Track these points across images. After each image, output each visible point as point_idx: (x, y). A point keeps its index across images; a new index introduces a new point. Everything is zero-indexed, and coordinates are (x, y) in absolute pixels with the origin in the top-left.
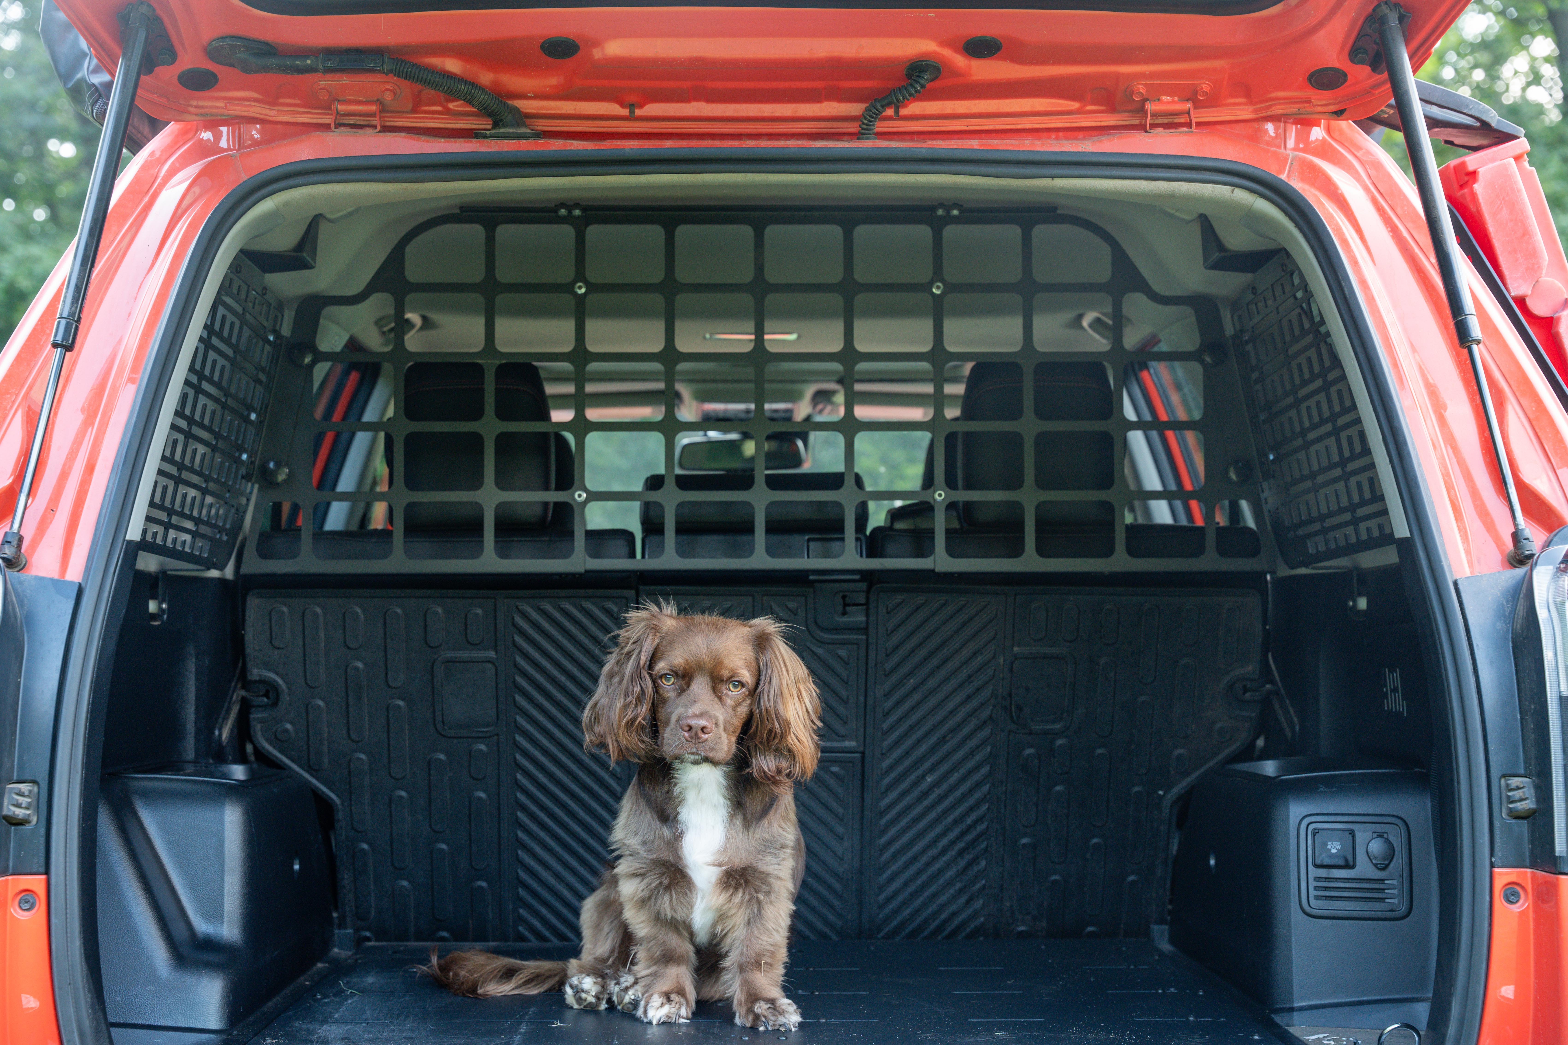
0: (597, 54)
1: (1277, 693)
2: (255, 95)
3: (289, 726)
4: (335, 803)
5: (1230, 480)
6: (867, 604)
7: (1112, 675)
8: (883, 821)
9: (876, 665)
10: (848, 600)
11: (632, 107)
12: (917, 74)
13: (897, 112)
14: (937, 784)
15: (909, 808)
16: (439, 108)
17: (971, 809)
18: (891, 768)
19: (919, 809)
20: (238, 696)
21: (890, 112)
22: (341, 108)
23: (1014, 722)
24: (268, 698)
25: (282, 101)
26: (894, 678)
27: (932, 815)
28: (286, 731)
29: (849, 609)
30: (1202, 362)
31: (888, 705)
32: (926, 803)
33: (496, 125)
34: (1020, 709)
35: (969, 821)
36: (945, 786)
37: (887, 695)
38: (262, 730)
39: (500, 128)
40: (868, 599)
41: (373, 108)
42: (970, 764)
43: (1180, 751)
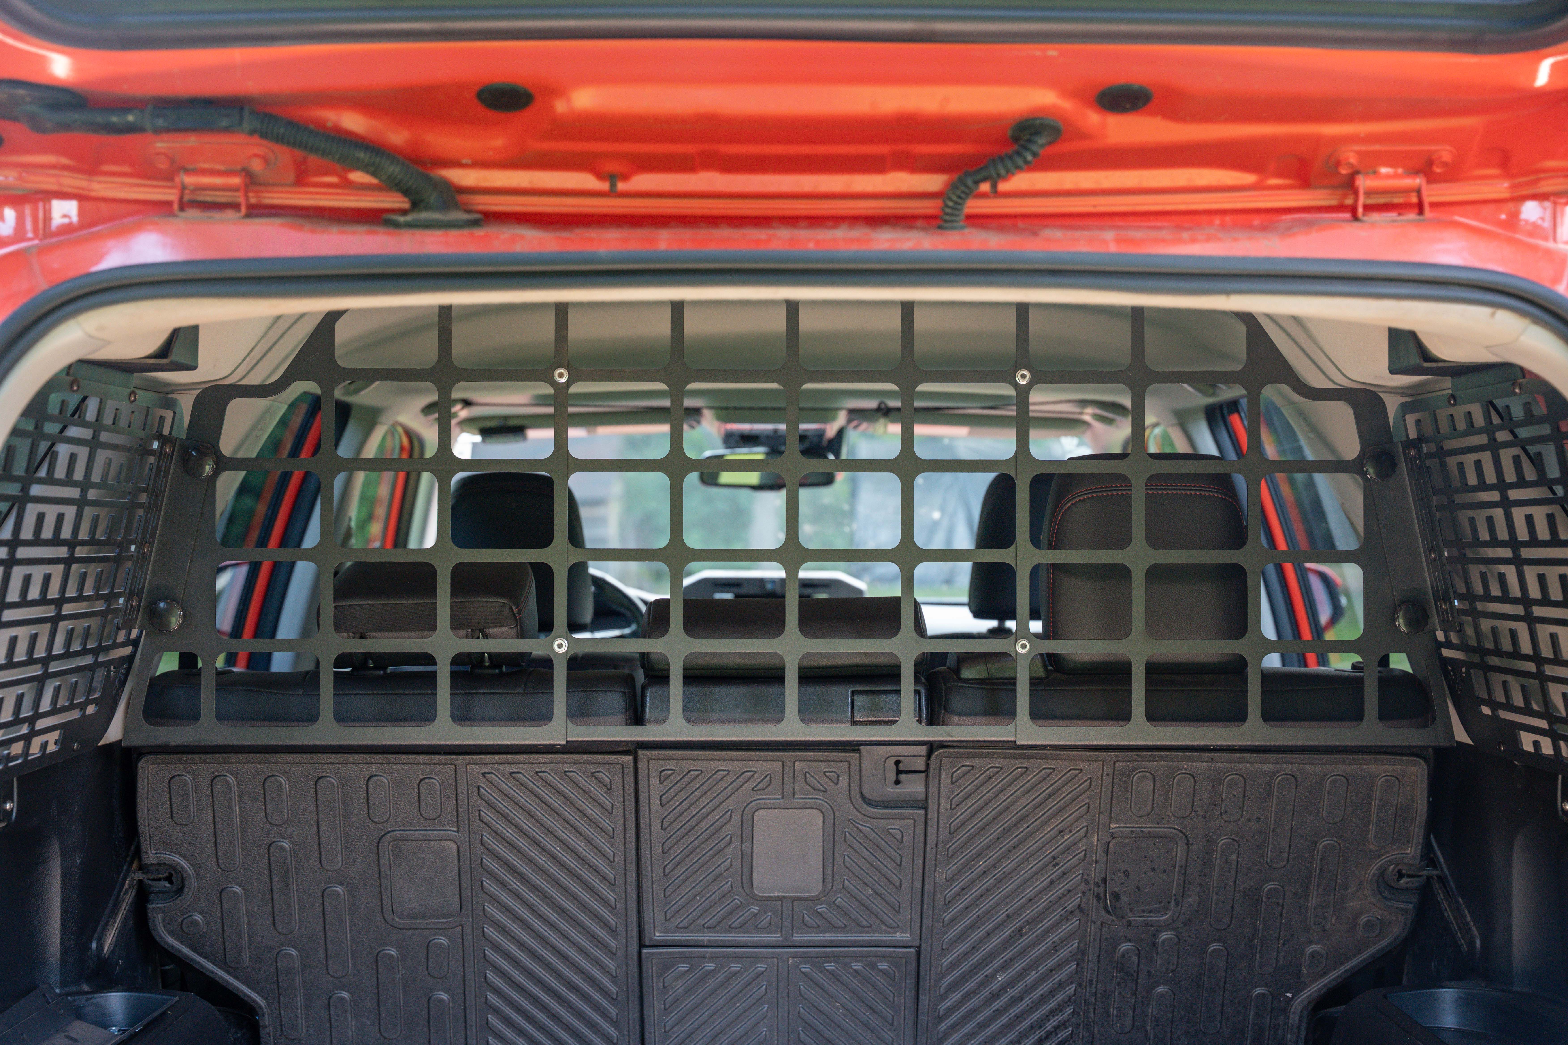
0: (560, 107)
1: (1441, 879)
2: (64, 161)
3: (198, 917)
4: (260, 1006)
5: (1397, 629)
6: (926, 771)
7: (1234, 857)
8: (943, 1027)
9: (936, 845)
10: (902, 767)
11: (612, 178)
12: (1027, 137)
13: (994, 186)
14: (1011, 983)
15: (975, 1011)
16: (333, 179)
17: (1052, 1013)
18: (953, 965)
19: (987, 1013)
20: (133, 879)
21: (985, 187)
22: (189, 180)
23: (1108, 912)
24: (171, 882)
25: (106, 168)
26: (960, 861)
27: (1003, 1020)
28: (195, 922)
29: (902, 777)
30: (1363, 475)
31: (951, 893)
32: (997, 1005)
33: (416, 205)
34: (1116, 896)
35: (1049, 1027)
36: (1020, 986)
37: (951, 880)
38: (164, 921)
39: (420, 211)
40: (927, 765)
41: (236, 181)
42: (1052, 962)
43: (1314, 947)
